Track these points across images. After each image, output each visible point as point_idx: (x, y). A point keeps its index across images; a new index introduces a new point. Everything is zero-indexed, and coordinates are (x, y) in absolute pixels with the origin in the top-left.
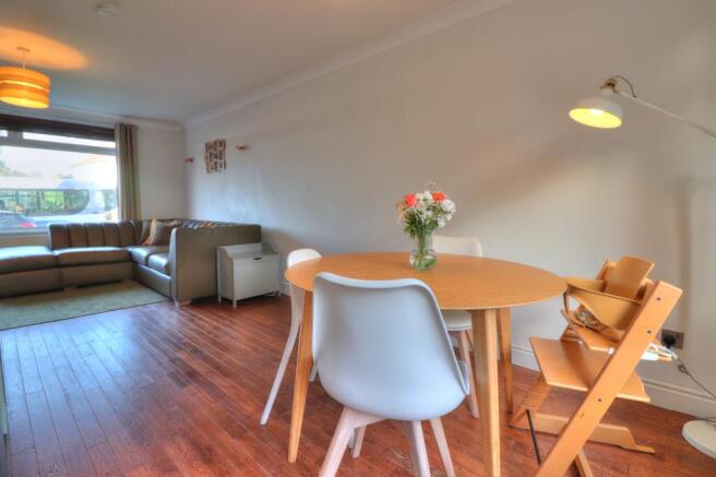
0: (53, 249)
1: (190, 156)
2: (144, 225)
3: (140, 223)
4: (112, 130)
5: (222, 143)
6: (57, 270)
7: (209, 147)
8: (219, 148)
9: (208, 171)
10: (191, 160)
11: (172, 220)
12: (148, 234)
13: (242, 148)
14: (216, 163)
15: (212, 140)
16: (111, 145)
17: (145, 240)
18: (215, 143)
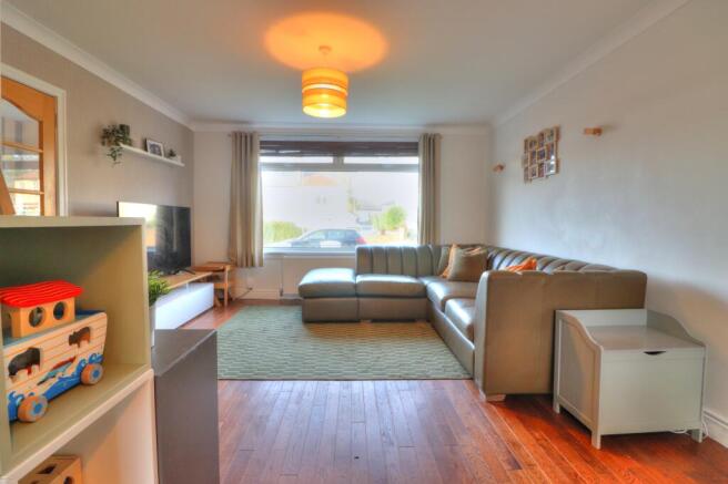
0: (356, 274)
1: (499, 162)
2: (443, 251)
3: (438, 249)
4: (416, 144)
5: (556, 133)
6: (355, 299)
7: (529, 143)
8: (547, 141)
9: (527, 179)
10: (502, 168)
11: (474, 246)
12: (446, 264)
13: (598, 131)
14: (541, 165)
15: (534, 132)
16: (415, 160)
17: (441, 272)
18: (542, 135)
